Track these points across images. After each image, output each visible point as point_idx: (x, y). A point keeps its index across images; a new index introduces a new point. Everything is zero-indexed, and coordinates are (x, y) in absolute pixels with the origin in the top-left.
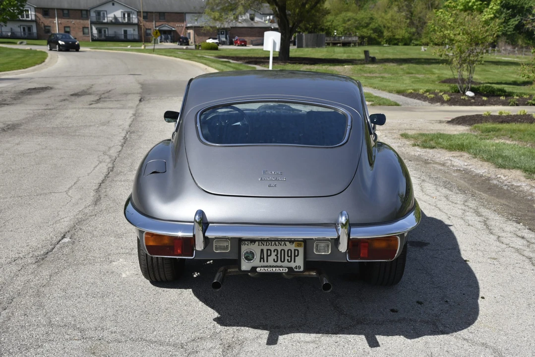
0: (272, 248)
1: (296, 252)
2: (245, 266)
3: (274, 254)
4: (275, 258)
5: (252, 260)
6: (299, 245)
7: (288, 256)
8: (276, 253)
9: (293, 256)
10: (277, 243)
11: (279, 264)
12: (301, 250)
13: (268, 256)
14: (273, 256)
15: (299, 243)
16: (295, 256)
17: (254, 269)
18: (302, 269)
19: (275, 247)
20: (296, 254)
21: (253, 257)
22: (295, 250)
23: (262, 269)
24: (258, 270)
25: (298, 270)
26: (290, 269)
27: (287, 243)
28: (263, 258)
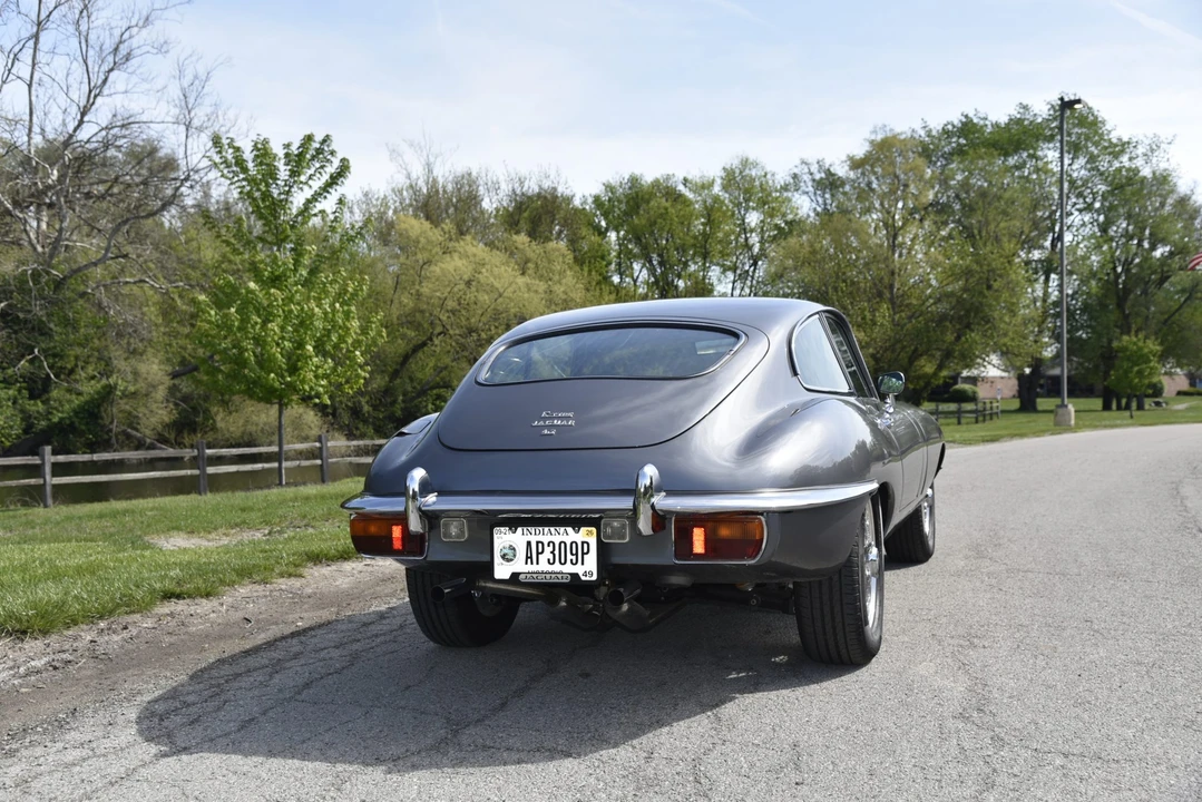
0: (545, 539)
1: (585, 545)
2: (502, 571)
3: (548, 550)
4: (551, 557)
5: (512, 560)
6: (589, 533)
7: (572, 554)
8: (551, 548)
9: (579, 552)
10: (552, 529)
11: (557, 567)
12: (593, 541)
13: (538, 553)
14: (547, 554)
15: (590, 529)
16: (583, 554)
17: (515, 576)
18: (594, 578)
19: (550, 538)
20: (585, 551)
21: (515, 556)
22: (583, 543)
23: (529, 576)
24: (522, 577)
25: (588, 578)
26: (575, 576)
27: (570, 530)
28: (531, 558)
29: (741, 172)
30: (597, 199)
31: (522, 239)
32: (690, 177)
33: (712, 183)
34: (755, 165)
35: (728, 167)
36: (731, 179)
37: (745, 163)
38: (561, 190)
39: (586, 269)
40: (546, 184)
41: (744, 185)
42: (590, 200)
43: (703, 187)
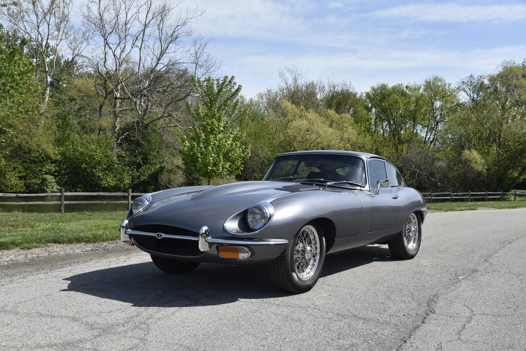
29: (434, 83)
30: (368, 94)
31: (332, 112)
32: (409, 85)
33: (420, 87)
34: (441, 80)
35: (428, 80)
36: (429, 85)
37: (436, 79)
38: (351, 90)
39: (359, 125)
40: (345, 88)
41: (435, 89)
42: (364, 95)
43: (415, 90)
